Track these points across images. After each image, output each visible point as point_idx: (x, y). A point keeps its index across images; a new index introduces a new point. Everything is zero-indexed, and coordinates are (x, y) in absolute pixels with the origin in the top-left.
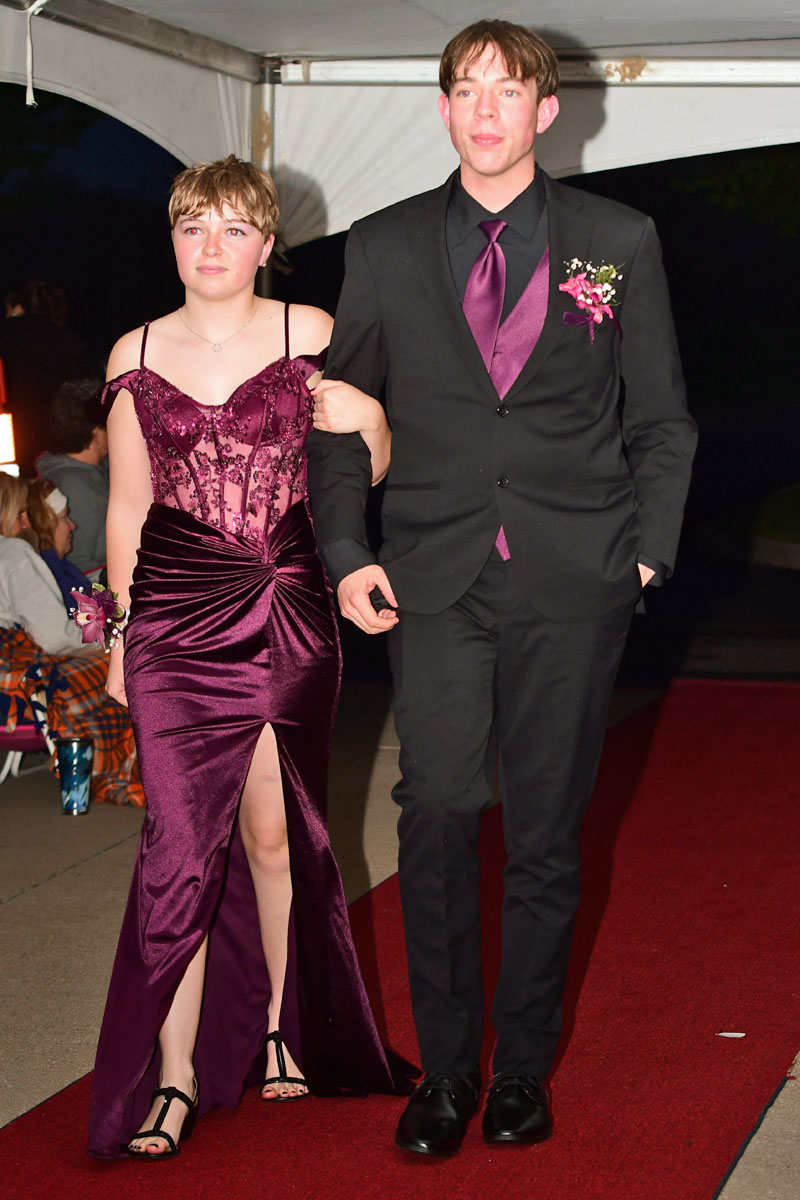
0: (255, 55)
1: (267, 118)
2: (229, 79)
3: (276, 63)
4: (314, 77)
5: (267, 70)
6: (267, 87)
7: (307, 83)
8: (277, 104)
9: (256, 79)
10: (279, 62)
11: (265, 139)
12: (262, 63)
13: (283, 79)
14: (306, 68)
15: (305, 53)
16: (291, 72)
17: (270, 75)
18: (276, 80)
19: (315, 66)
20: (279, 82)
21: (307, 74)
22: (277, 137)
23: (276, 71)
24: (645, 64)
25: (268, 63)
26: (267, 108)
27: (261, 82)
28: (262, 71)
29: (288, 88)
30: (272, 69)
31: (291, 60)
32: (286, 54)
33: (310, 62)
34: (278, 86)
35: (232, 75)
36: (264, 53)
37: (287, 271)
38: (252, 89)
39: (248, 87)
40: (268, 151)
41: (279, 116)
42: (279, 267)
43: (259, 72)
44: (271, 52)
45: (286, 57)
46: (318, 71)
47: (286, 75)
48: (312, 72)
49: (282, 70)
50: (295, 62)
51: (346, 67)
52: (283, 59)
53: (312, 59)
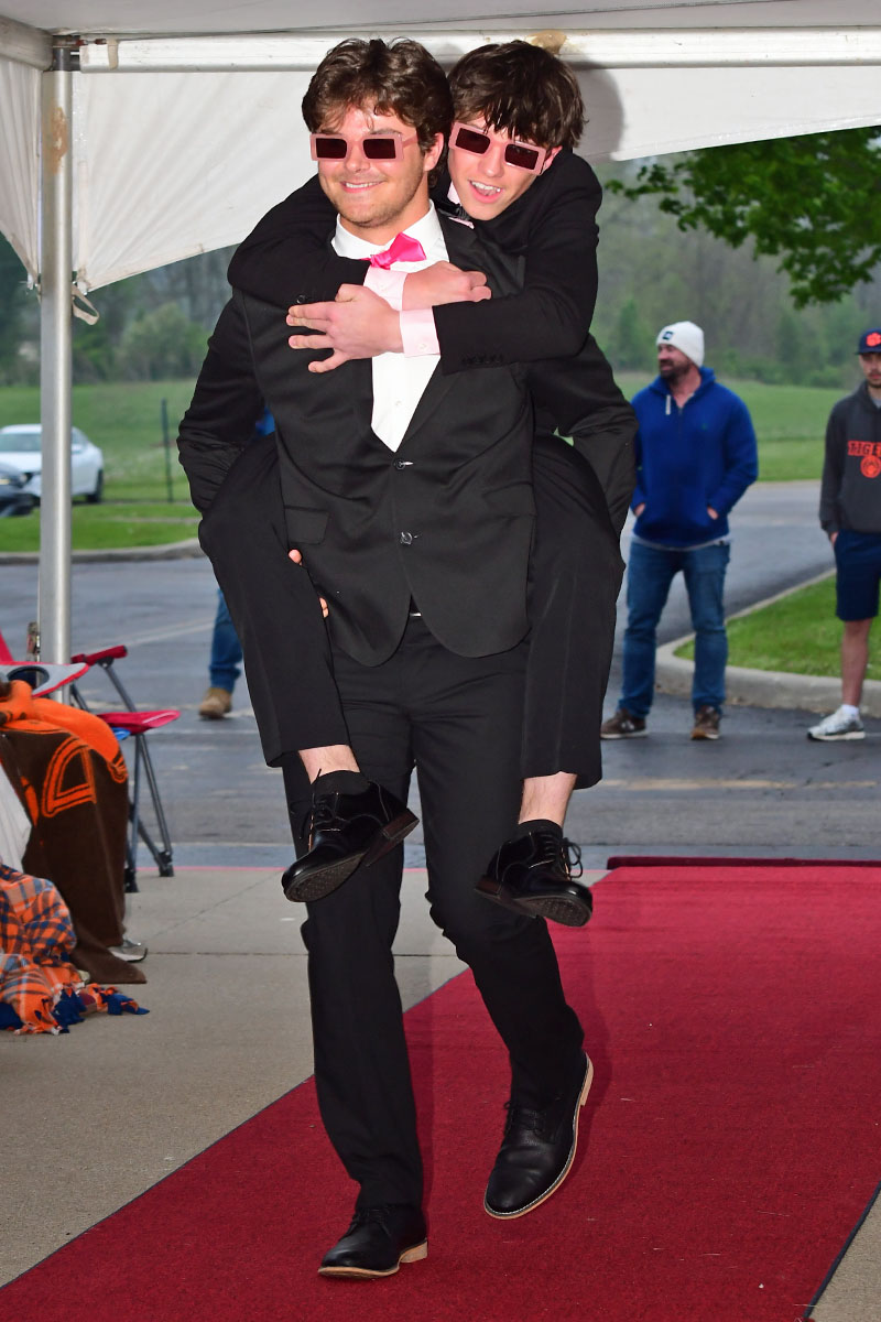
0: (46, 32)
1: (62, 116)
2: (11, 64)
3: (74, 43)
4: (123, 61)
5: (62, 51)
6: (62, 75)
7: (115, 68)
8: (75, 96)
9: (47, 64)
10: (77, 41)
11: (59, 143)
12: (54, 43)
13: (83, 63)
14: (113, 48)
15: (111, 29)
16: (94, 55)
17: (65, 59)
18: (73, 65)
19: (123, 45)
20: (77, 68)
21: (114, 57)
22: (75, 141)
23: (73, 53)
24: (565, 38)
25: (63, 42)
26: (62, 102)
27: (54, 68)
28: (55, 54)
29: (89, 75)
30: (68, 51)
31: (94, 39)
32: (86, 31)
33: (118, 41)
34: (75, 73)
35: (14, 60)
36: (57, 30)
37: (91, 320)
38: (42, 80)
39: (36, 75)
40: (63, 159)
41: (78, 114)
42: (79, 313)
43: (51, 56)
44: (68, 29)
45: (86, 35)
46: (129, 52)
47: (87, 58)
48: (120, 54)
49: (80, 53)
50: (98, 42)
51: (167, 47)
52: (82, 38)
53: (120, 37)
